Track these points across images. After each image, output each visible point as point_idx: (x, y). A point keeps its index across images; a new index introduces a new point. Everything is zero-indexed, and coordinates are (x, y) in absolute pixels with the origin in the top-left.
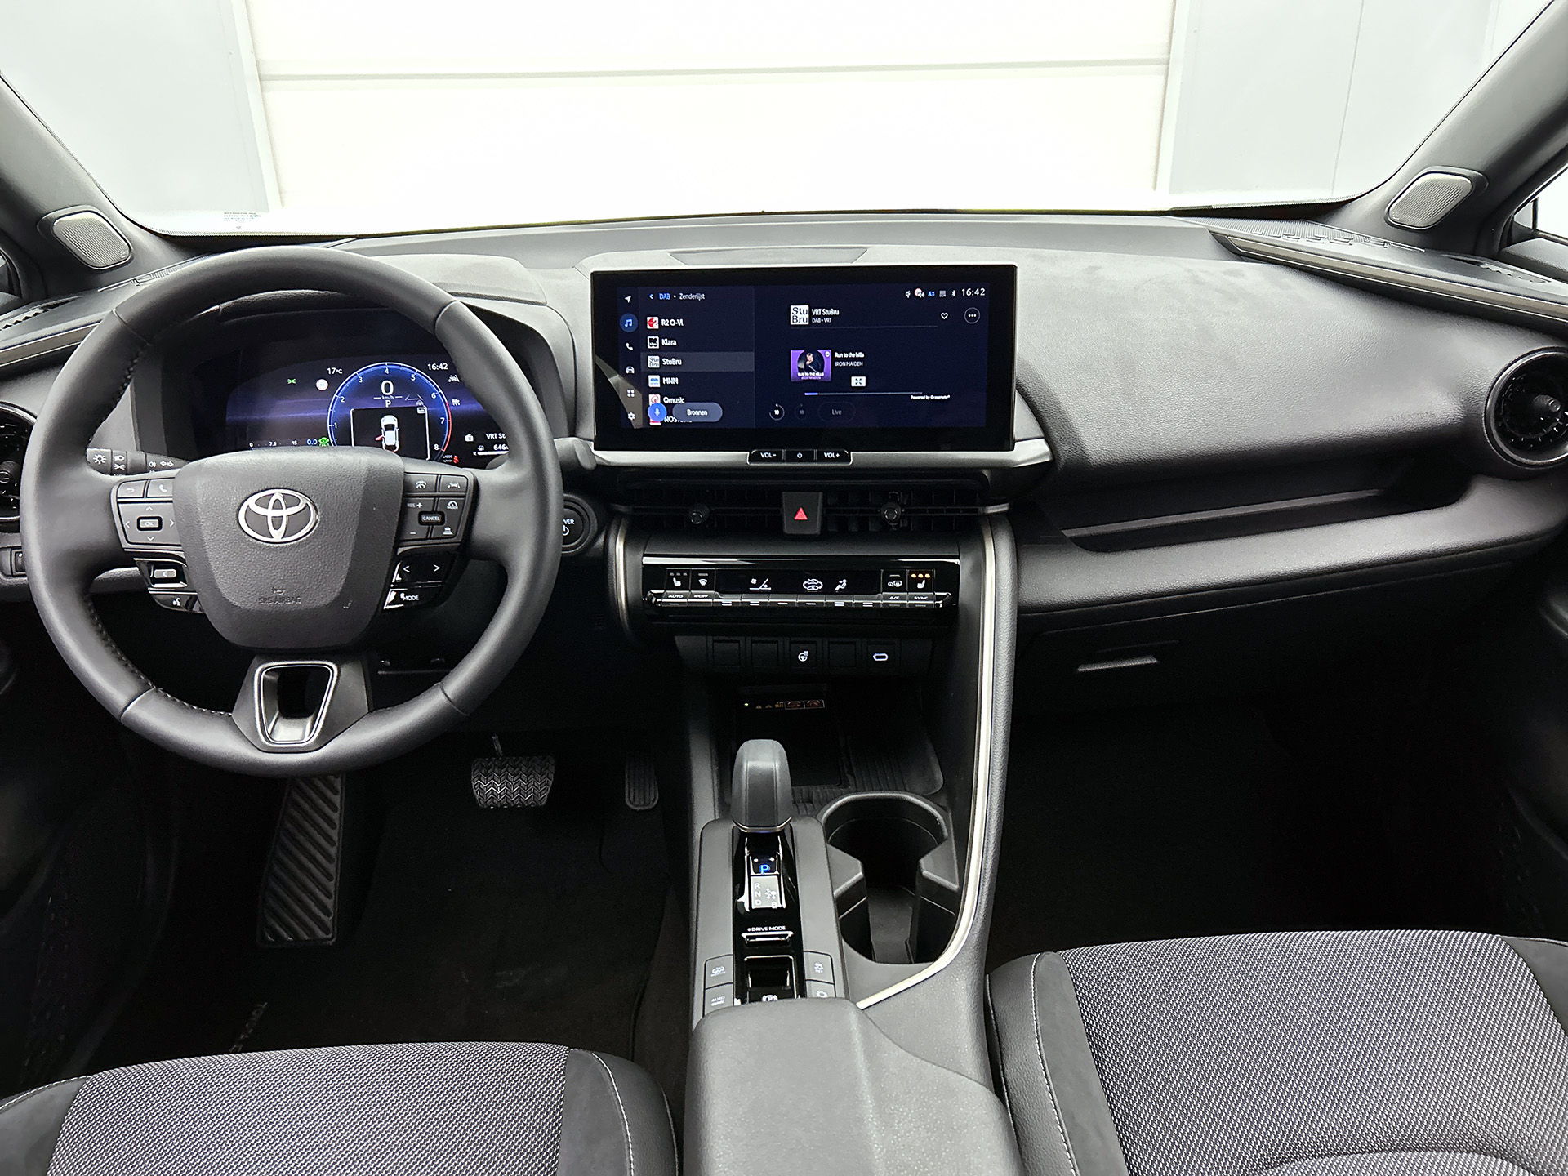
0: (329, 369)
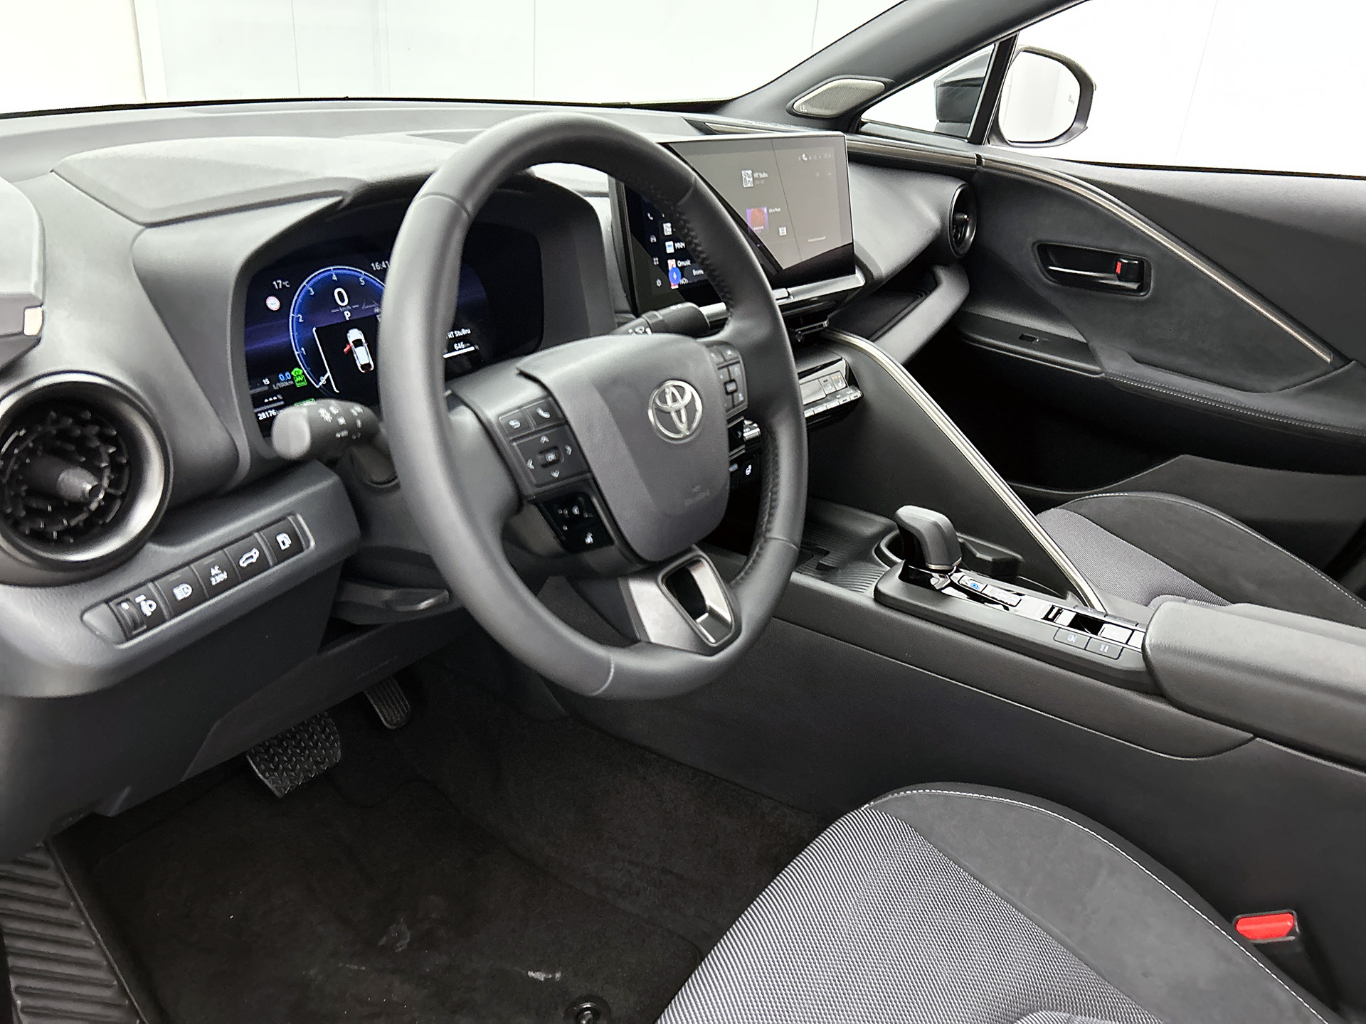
0: (275, 283)
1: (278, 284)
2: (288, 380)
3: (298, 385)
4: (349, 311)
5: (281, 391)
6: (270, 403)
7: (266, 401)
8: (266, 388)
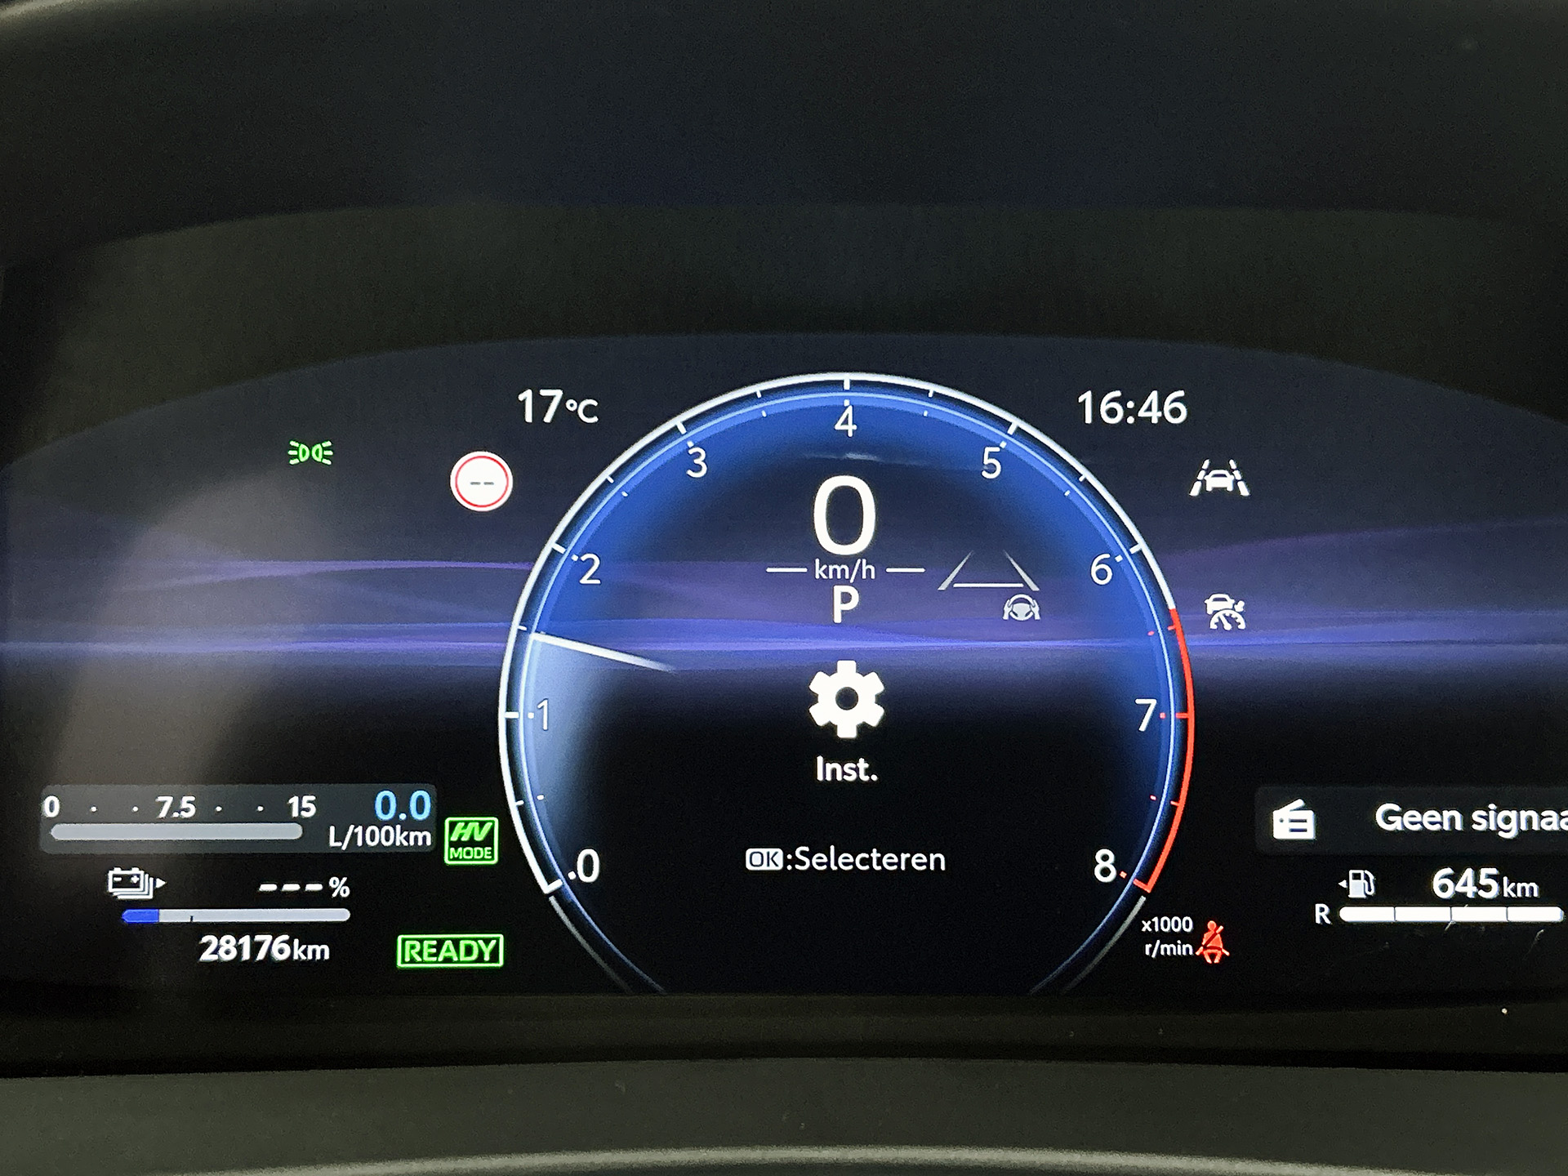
0: (525, 396)
1: (541, 404)
2: (410, 825)
3: (450, 856)
4: (858, 584)
5: (355, 863)
6: (278, 900)
7: (266, 887)
8: (293, 832)
